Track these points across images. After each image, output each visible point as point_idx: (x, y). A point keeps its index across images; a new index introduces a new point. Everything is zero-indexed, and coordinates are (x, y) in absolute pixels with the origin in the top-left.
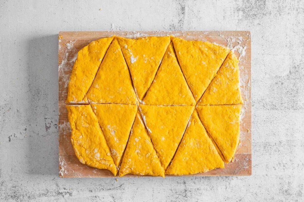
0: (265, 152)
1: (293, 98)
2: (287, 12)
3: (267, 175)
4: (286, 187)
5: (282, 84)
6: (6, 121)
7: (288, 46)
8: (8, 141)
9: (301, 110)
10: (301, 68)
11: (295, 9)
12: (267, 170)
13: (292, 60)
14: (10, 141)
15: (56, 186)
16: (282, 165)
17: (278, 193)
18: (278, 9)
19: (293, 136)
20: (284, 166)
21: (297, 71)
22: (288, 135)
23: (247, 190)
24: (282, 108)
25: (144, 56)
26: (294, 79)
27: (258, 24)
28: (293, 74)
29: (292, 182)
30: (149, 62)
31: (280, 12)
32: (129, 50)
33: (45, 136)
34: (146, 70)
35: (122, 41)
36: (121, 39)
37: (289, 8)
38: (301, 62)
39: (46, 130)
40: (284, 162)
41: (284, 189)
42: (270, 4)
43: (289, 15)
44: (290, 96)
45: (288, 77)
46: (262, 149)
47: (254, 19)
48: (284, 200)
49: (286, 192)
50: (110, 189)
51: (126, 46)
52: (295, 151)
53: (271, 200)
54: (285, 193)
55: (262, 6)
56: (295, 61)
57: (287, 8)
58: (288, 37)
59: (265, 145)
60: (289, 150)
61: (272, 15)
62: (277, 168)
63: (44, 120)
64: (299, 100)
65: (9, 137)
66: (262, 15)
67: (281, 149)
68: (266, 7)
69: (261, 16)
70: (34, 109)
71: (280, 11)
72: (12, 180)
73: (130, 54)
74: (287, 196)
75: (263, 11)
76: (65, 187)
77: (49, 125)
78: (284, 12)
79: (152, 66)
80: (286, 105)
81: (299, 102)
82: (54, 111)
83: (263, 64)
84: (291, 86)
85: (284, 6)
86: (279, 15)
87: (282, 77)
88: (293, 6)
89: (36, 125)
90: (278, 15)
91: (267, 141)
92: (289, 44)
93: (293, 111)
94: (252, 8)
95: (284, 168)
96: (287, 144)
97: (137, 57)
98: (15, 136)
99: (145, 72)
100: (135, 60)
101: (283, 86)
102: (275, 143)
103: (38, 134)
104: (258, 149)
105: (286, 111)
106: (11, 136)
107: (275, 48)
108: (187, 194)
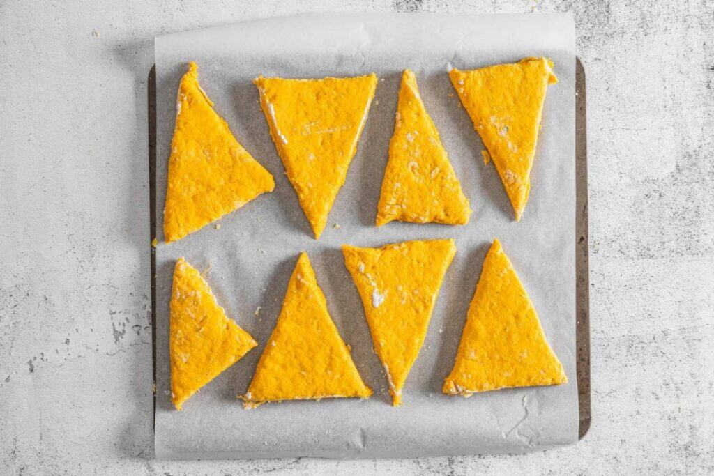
0: (630, 358)
1: (688, 228)
2: (663, 27)
3: (638, 412)
4: (685, 438)
5: (660, 196)
6: (20, 326)
7: (669, 105)
8: (29, 371)
9: (708, 256)
10: (702, 155)
11: (681, 19)
12: (638, 399)
13: (680, 139)
14: (32, 371)
15: (147, 471)
16: (672, 387)
17: (667, 452)
18: (639, 20)
19: (693, 316)
20: (677, 389)
21: (694, 164)
22: (681, 316)
23: (593, 452)
24: (666, 253)
25: (400, 288)
26: (688, 184)
27: (596, 59)
28: (686, 172)
29: (697, 426)
30: (411, 301)
31: (645, 27)
32: (368, 275)
33: (114, 354)
34: (406, 322)
35: (353, 255)
36: (351, 251)
37: (666, 16)
38: (703, 142)
39: (115, 340)
40: (678, 379)
41: (681, 443)
42: (620, 11)
43: (667, 32)
44: (682, 223)
45: (674, 179)
46: (624, 351)
47: (585, 47)
48: (682, 468)
49: (686, 449)
50: (274, 469)
51: (363, 267)
52: (699, 352)
53: (651, 471)
54: (684, 452)
55: (602, 17)
56: (687, 141)
57: (662, 17)
58: (667, 84)
59: (631, 342)
60: (688, 349)
61: (627, 37)
62: (660, 394)
63: (110, 316)
64: (703, 231)
65: (30, 362)
66: (603, 37)
67: (667, 349)
68: (612, 18)
69: (603, 39)
70: (84, 292)
71: (644, 24)
72: (42, 462)
73: (370, 285)
74: (690, 459)
75: (607, 28)
76: (167, 471)
77: (122, 327)
78: (655, 27)
79: (417, 311)
80: (673, 245)
81: (702, 237)
82: (131, 294)
83: (613, 151)
84: (682, 200)
85: (654, 12)
86: (644, 36)
87: (660, 180)
88: (676, 11)
89: (92, 330)
90: (642, 35)
91: (634, 332)
92: (671, 102)
93: (690, 258)
94: (579, 23)
95: (679, 392)
96: (681, 337)
97: (387, 292)
98: (45, 358)
99: (403, 325)
100: (383, 300)
101: (663, 201)
102: (652, 336)
103: (97, 350)
104: (613, 352)
105: (674, 259)
106: (35, 358)
107: (638, 113)
108: (456, 470)
